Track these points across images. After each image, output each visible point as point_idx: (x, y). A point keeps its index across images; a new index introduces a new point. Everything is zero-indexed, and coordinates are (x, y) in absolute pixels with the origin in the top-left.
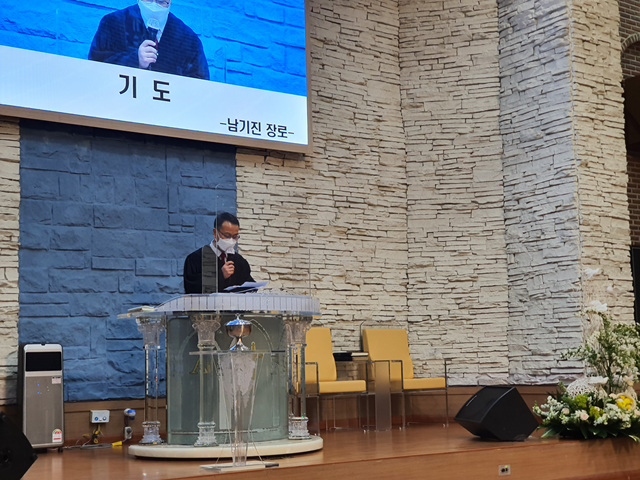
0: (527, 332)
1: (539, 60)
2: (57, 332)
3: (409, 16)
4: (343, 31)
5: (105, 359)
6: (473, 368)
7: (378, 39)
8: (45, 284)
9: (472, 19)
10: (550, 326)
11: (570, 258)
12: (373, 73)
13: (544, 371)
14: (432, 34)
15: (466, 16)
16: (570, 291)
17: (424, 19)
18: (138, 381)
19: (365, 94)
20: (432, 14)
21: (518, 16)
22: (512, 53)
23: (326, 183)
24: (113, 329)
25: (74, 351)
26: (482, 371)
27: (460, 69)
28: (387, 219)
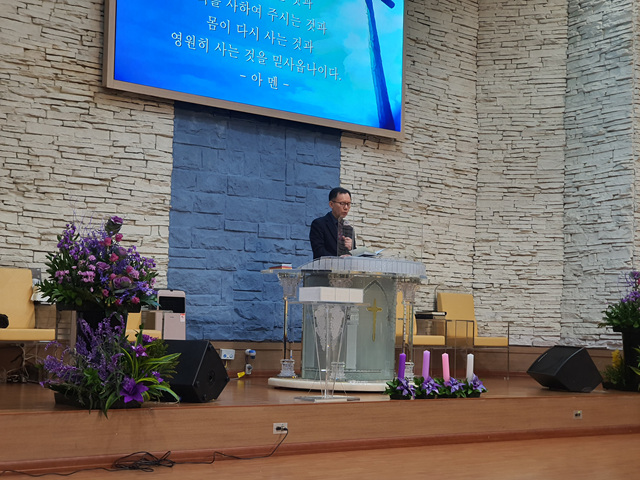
0: (580, 302)
1: (604, 66)
2: (197, 282)
3: (488, 20)
4: (432, 32)
5: (232, 307)
6: (529, 331)
7: (460, 39)
8: (188, 241)
9: (545, 26)
10: (601, 298)
11: (623, 240)
12: (454, 70)
13: (594, 336)
14: (508, 37)
15: (539, 23)
16: (622, 268)
17: (501, 24)
18: (257, 327)
19: (447, 88)
20: (508, 19)
21: (587, 26)
22: (579, 58)
23: (412, 166)
24: (239, 282)
25: (209, 299)
26: (536, 334)
27: (531, 69)
28: (460, 199)
